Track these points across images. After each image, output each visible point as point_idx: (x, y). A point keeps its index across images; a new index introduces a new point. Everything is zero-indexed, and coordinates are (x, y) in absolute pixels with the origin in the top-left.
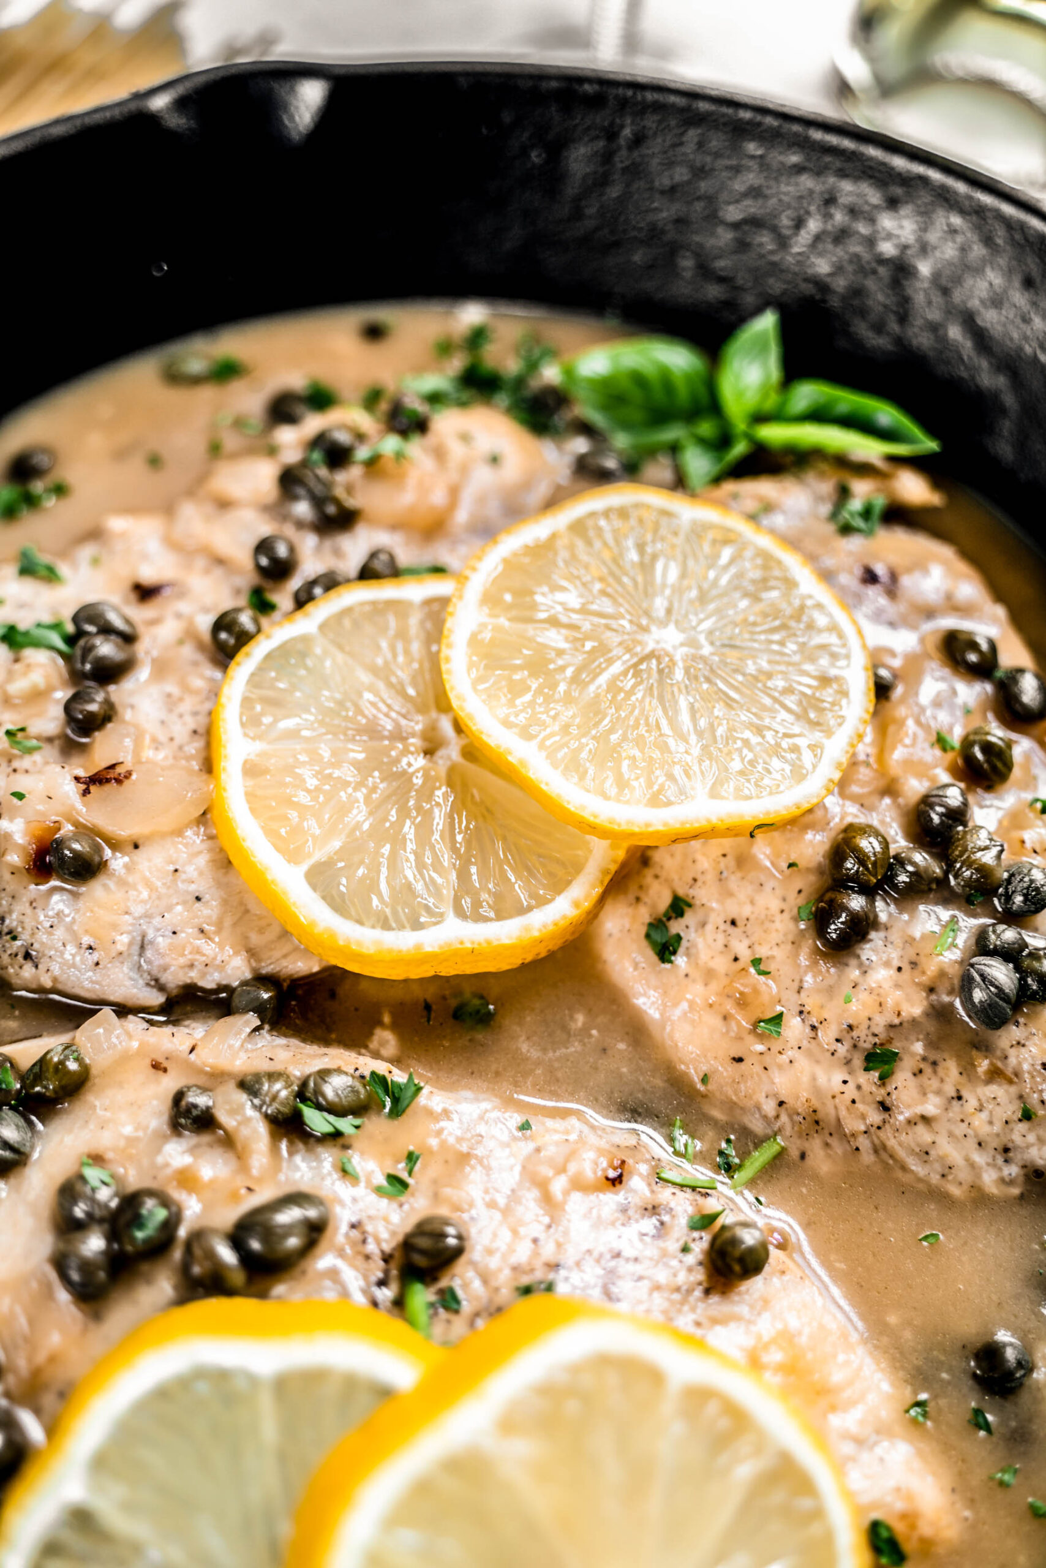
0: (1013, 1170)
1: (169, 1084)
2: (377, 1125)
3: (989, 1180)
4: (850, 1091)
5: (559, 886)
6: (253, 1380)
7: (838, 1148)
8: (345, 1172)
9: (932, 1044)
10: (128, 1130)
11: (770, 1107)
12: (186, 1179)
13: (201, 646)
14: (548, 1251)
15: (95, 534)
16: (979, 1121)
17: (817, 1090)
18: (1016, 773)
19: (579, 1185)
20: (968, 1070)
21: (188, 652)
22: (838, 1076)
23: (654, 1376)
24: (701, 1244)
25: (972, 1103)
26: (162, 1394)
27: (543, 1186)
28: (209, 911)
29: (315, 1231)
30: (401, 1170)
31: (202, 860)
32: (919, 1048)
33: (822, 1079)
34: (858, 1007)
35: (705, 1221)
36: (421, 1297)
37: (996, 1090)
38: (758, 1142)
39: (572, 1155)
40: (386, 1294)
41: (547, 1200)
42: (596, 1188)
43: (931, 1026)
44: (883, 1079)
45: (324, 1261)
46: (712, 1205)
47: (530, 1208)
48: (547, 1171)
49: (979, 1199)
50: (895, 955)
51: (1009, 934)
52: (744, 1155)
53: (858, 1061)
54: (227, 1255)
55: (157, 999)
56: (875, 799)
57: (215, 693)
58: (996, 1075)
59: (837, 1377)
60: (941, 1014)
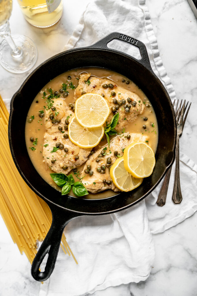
0: (136, 116)
1: (95, 161)
2: (106, 151)
3: (136, 118)
4: (125, 122)
5: (102, 130)
6: (118, 167)
7: (127, 125)
8: (108, 155)
9: (127, 115)
10: (96, 165)
11: (122, 127)
12: (102, 164)
13: (64, 139)
14: (121, 147)
15: (44, 139)
16: (133, 116)
17: (124, 124)
18: (116, 93)
19: (118, 143)
20: (130, 115)
21: (64, 140)
22: (124, 122)
23: (133, 148)
24: (126, 139)
25: (131, 116)
26: (115, 172)
27: (117, 144)
28: (85, 152)
29: (111, 159)
30: (110, 152)
31: (82, 150)
32: (126, 116)
33: (123, 123)
34: (122, 118)
35: (125, 137)
36: (118, 156)
37: (132, 114)
38: (123, 129)
39: (116, 141)
40: (116, 157)
41: (118, 145)
42: (119, 141)
43: (126, 114)
44: (126, 120)
45: (112, 160)
46: (125, 136)
47: (117, 146)
48: (116, 144)
49: (136, 120)
50: (121, 113)
51: (125, 106)
52: (123, 131)
53: (124, 120)
54: (108, 164)
55: (87, 159)
56: (111, 104)
57: (70, 140)
58: (131, 113)
59: (138, 137)
60: (126, 113)
